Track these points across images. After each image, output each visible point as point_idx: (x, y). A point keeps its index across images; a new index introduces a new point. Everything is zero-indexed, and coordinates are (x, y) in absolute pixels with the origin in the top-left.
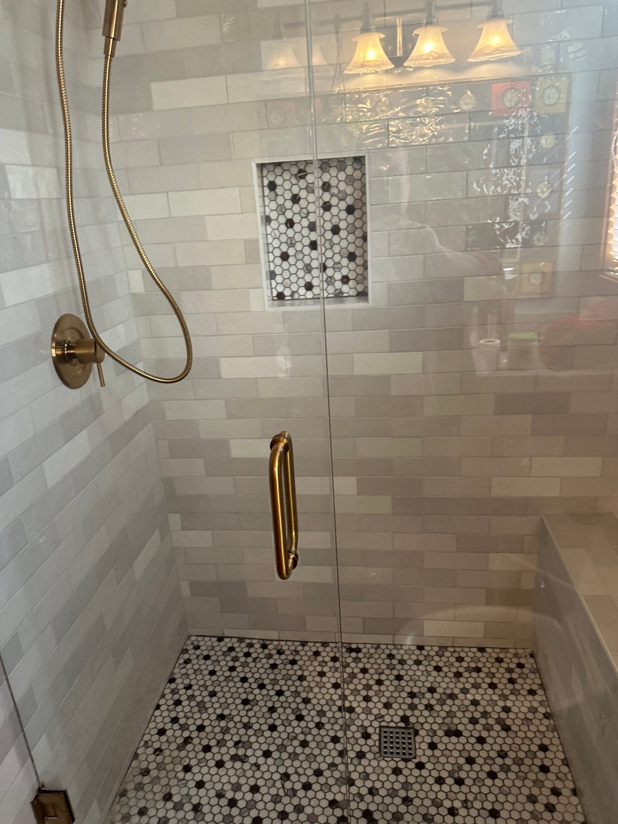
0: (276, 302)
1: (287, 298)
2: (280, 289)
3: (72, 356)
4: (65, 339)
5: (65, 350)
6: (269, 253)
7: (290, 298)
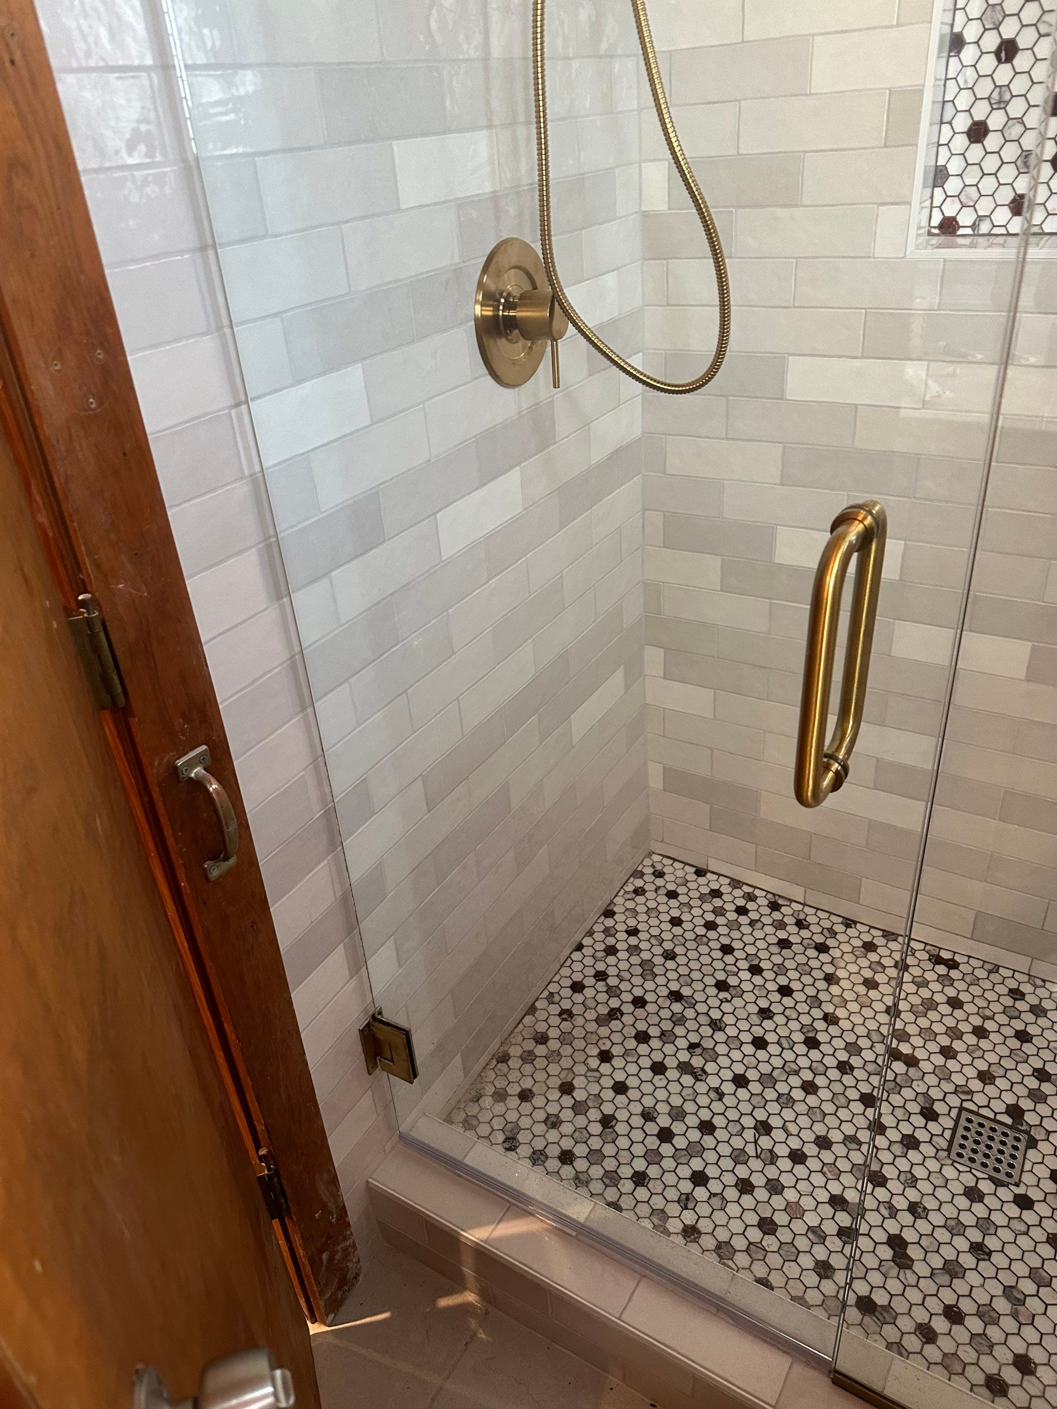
0: (934, 241)
1: (961, 232)
2: (951, 209)
3: (511, 324)
4: (501, 287)
5: (498, 310)
6: (942, 123)
7: (969, 231)
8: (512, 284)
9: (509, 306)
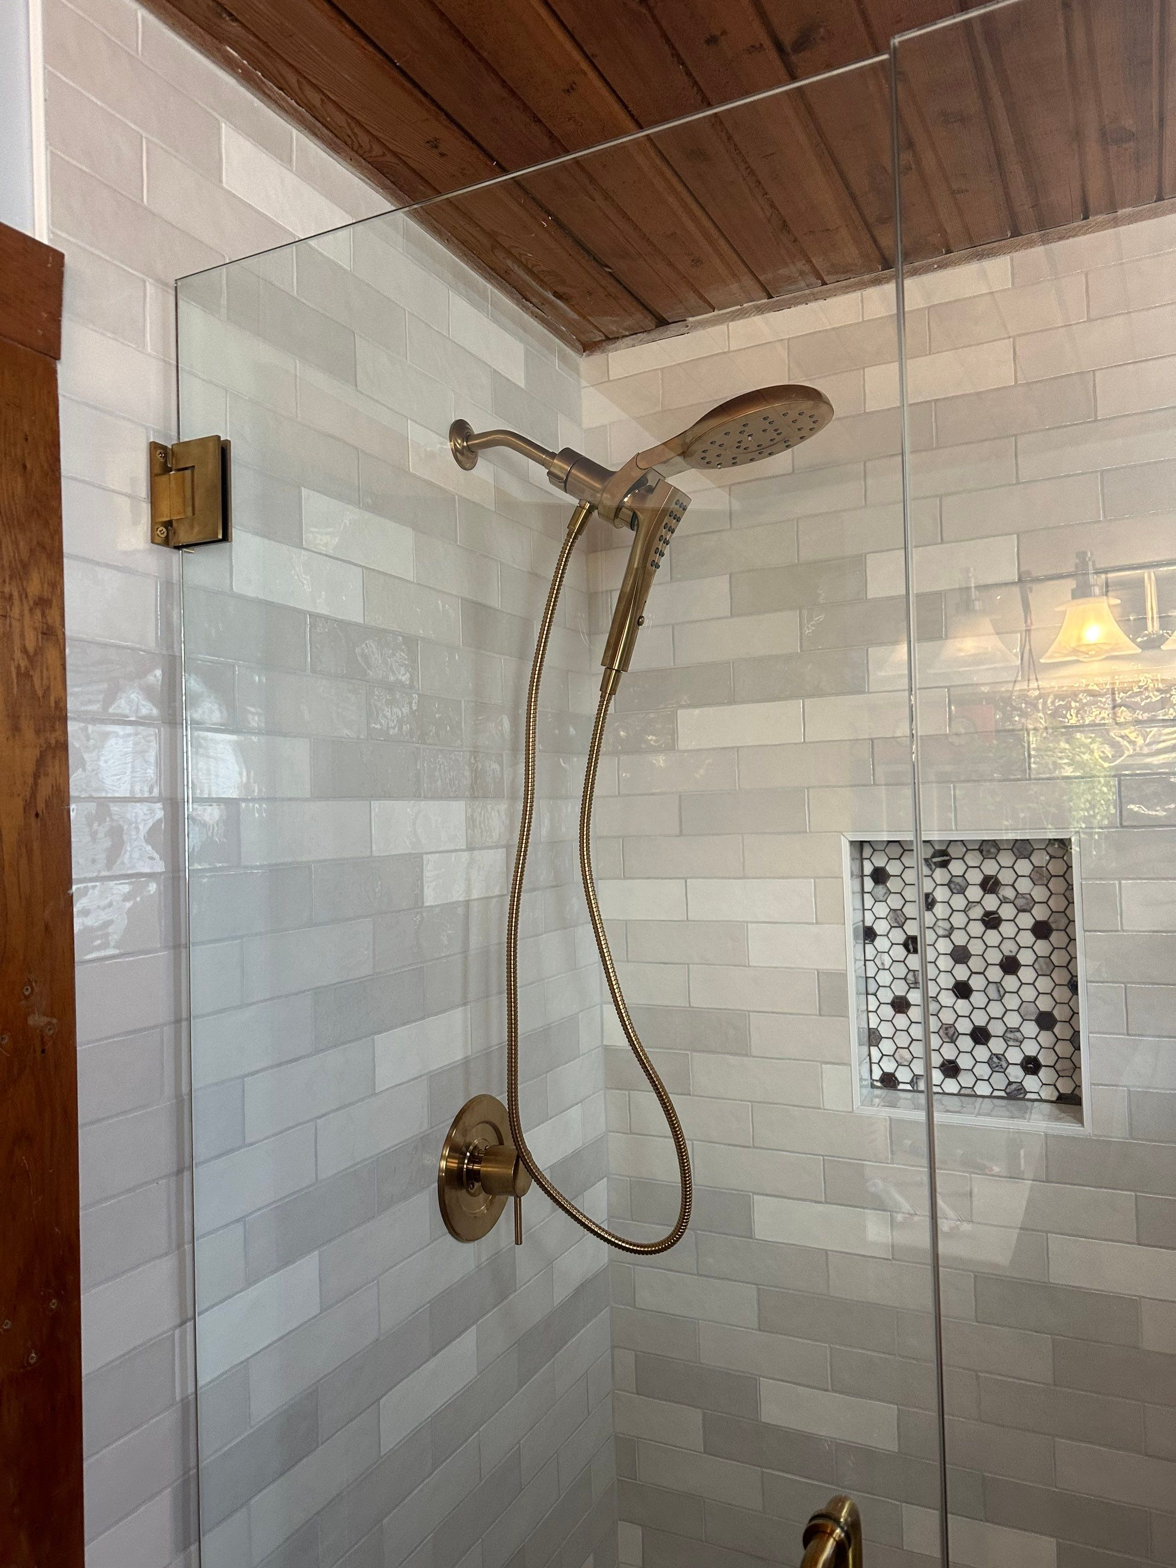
0: (878, 1092)
1: (901, 1087)
2: (889, 1066)
5: (464, 1163)
6: (867, 994)
7: (909, 1087)
8: (479, 1139)
9: (473, 1160)
